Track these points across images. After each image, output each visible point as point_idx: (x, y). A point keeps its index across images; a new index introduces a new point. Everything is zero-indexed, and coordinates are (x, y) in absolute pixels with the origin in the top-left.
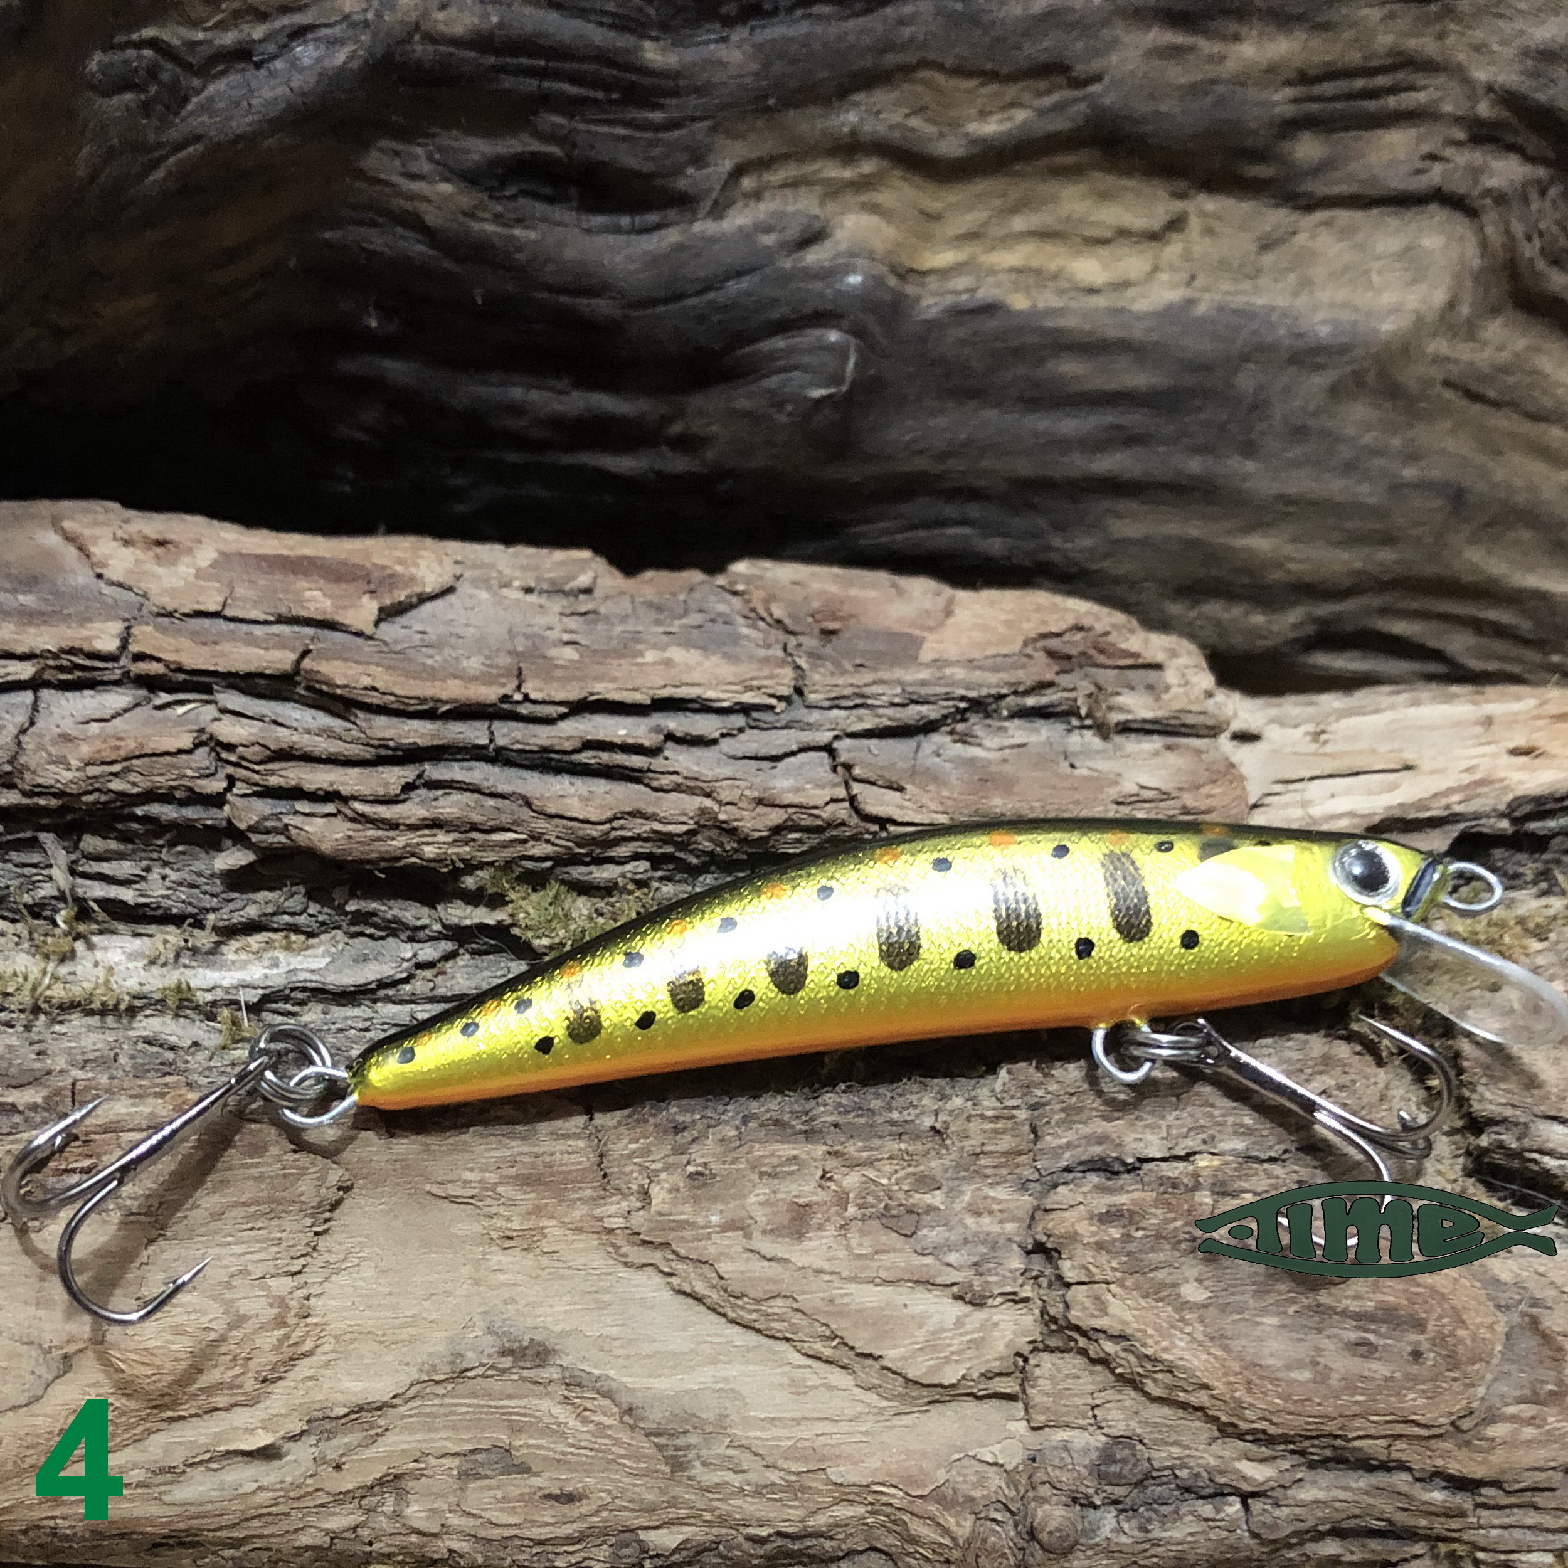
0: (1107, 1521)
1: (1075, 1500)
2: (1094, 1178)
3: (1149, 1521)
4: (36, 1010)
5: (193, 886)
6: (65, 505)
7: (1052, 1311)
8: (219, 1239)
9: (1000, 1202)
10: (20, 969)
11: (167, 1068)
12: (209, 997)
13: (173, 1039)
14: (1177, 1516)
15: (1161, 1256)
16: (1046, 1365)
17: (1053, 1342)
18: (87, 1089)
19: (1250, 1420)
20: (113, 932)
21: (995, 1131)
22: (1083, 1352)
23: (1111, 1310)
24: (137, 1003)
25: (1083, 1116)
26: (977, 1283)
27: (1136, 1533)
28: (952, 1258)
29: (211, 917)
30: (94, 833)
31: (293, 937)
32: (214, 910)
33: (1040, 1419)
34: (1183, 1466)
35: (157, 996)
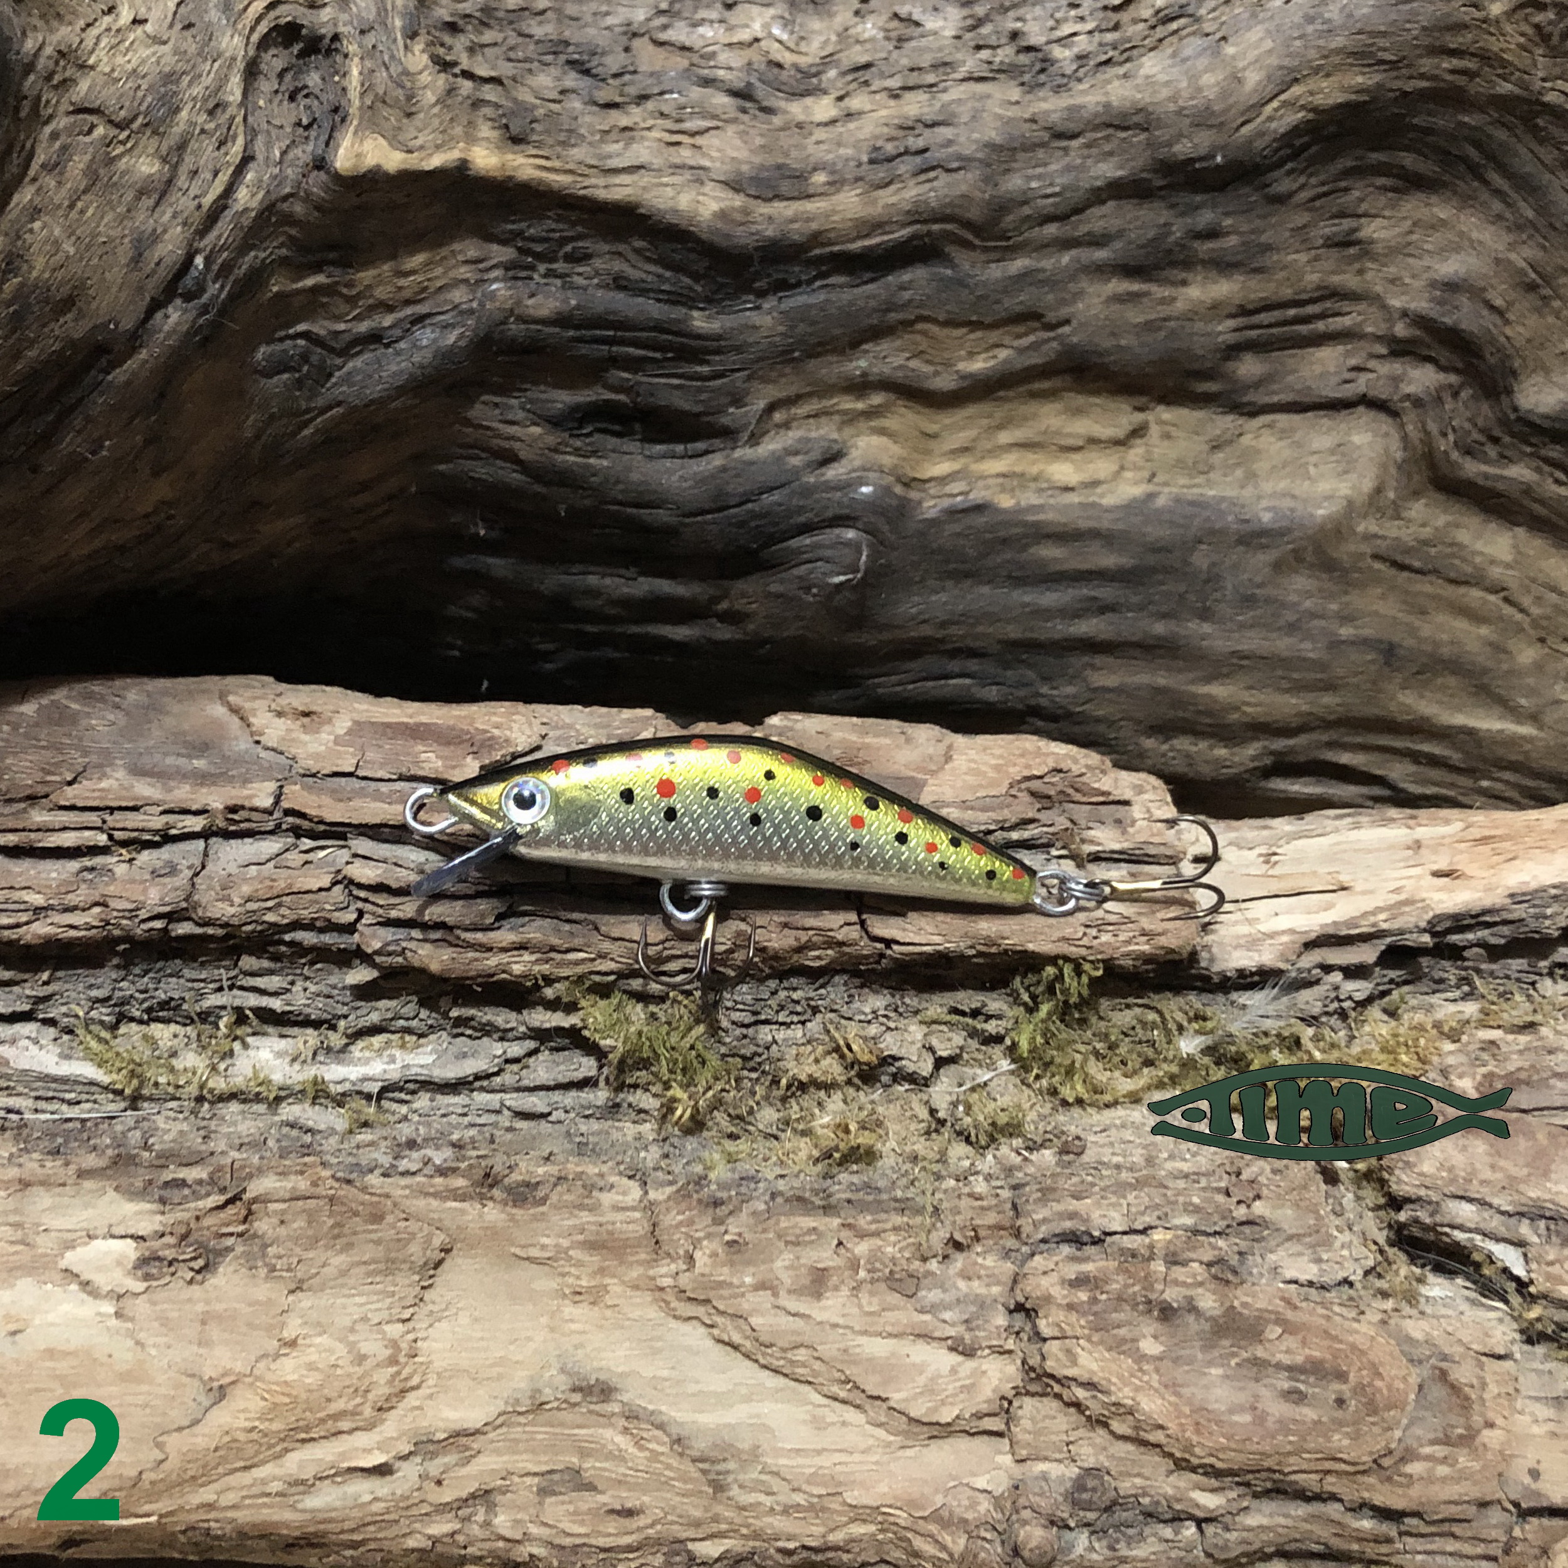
0: (1081, 1541)
1: (1052, 1523)
2: (1066, 1249)
3: (1117, 1541)
4: (200, 1099)
5: (329, 997)
6: (231, 681)
7: (1031, 1362)
8: (346, 1291)
9: (986, 1268)
10: (189, 1065)
11: (307, 1150)
12: (340, 1089)
13: (310, 1123)
14: (1141, 1536)
15: (1122, 1316)
16: (1028, 1407)
17: (1033, 1388)
18: (243, 1167)
19: (1200, 1456)
20: (264, 1034)
21: (982, 1208)
22: (1058, 1396)
23: (1081, 1361)
24: (283, 1093)
25: (1056, 1196)
26: (967, 1337)
27: (1106, 1552)
28: (947, 1315)
29: (342, 1024)
30: (251, 954)
31: (407, 1038)
32: (346, 1017)
33: (1024, 1453)
34: (1145, 1494)
35: (298, 1088)
